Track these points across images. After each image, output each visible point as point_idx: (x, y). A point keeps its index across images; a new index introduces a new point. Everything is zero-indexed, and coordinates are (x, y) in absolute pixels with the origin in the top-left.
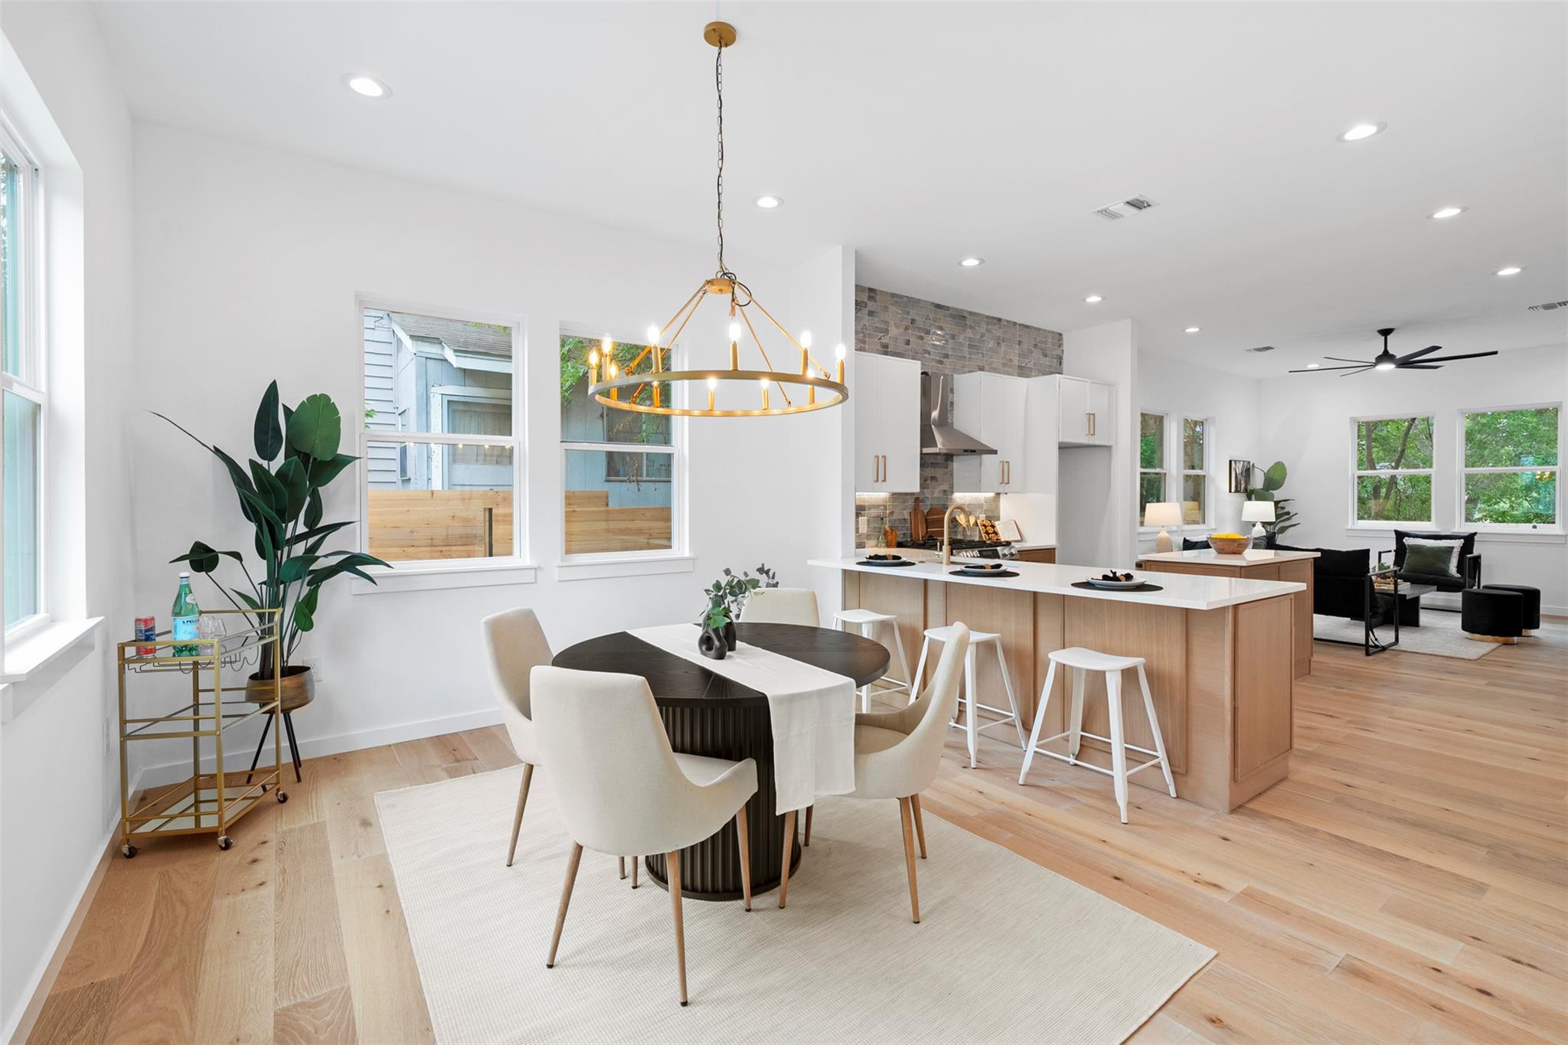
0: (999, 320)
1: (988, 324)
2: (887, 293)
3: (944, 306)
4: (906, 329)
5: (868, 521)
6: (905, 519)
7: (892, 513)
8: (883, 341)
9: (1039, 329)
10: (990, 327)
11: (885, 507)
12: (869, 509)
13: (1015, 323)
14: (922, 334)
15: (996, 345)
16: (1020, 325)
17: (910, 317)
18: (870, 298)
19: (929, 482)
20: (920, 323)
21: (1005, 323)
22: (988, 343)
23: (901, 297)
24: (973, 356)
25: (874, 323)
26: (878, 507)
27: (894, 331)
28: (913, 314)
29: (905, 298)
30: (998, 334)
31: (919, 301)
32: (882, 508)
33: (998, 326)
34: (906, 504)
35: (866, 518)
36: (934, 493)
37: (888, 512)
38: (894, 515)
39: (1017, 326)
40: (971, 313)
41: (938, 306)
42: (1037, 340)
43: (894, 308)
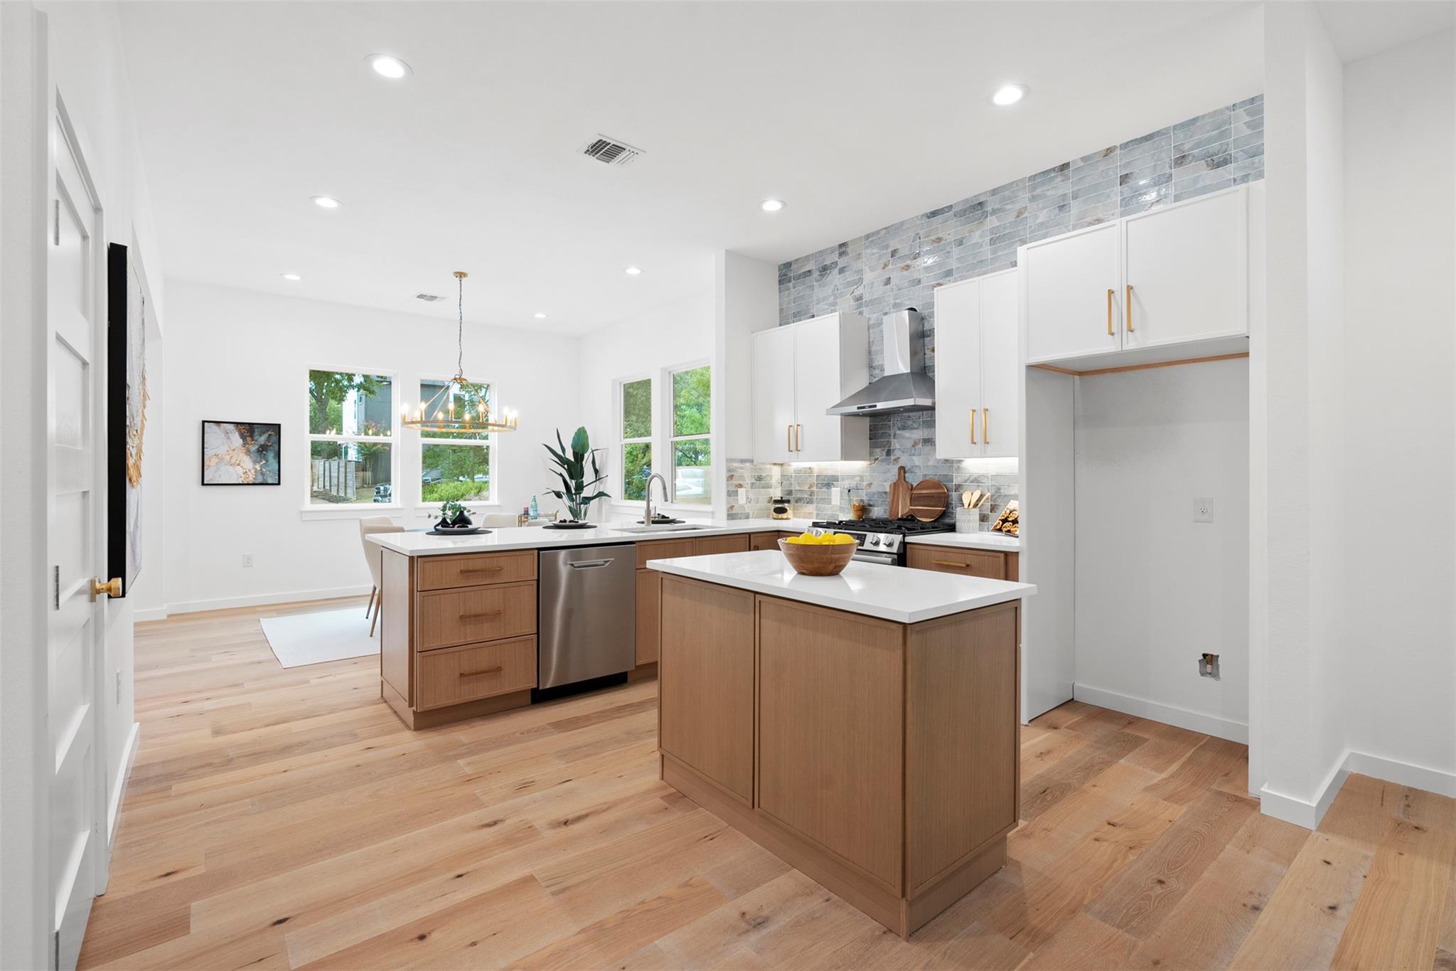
0: (1064, 167)
1: (1034, 188)
2: (860, 239)
3: (943, 209)
4: (885, 266)
5: (841, 492)
6: (885, 493)
7: (870, 485)
8: (857, 293)
9: (1195, 120)
10: (1038, 191)
11: (861, 477)
12: (843, 479)
13: (1109, 151)
14: (908, 262)
15: (1057, 210)
16: (1124, 146)
17: (890, 250)
18: (841, 254)
19: (920, 446)
20: (904, 250)
21: (1082, 164)
22: (1036, 217)
23: (878, 232)
24: (1000, 254)
25: (846, 279)
26: (853, 477)
27: (868, 276)
28: (894, 244)
29: (883, 232)
30: (1061, 192)
31: (902, 223)
32: (858, 478)
33: (1059, 179)
34: (888, 475)
35: (839, 489)
36: (929, 460)
37: (865, 483)
38: (872, 486)
39: (1118, 151)
40: (994, 192)
41: (934, 214)
42: (1187, 147)
43: (869, 251)
